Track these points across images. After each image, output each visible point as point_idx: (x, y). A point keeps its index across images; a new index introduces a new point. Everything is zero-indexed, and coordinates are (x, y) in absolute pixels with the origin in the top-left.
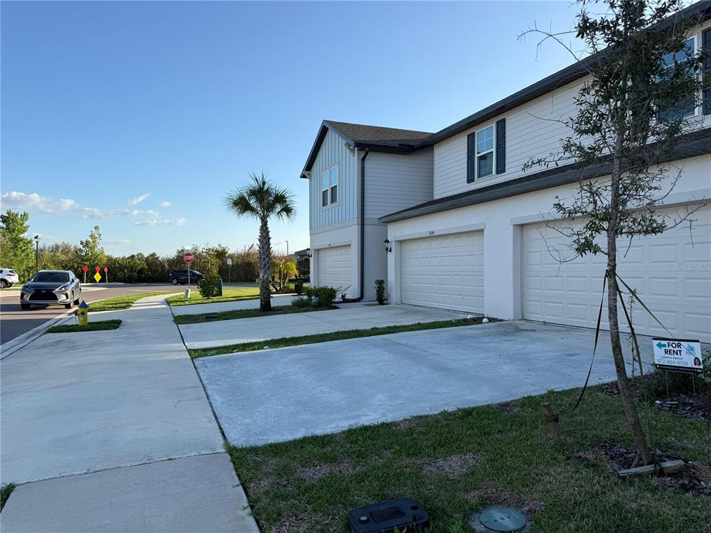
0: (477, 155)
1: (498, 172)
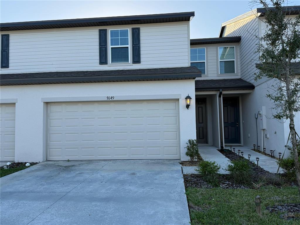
1: (2, 67)
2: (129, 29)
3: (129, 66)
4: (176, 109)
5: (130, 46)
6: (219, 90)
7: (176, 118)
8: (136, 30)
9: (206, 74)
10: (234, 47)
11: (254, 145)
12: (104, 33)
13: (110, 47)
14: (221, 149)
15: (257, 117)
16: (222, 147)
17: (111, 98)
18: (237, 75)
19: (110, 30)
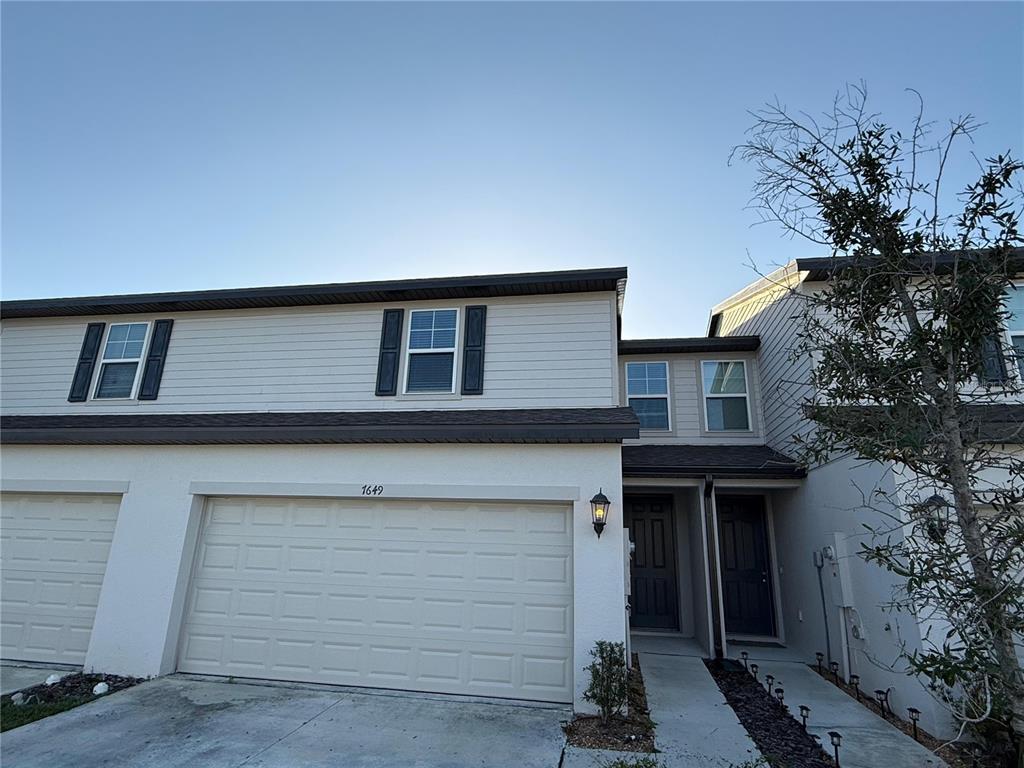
0: (101, 361)
1: (142, 397)
2: (458, 310)
3: (452, 400)
4: (565, 532)
5: (457, 350)
6: (704, 477)
7: (565, 562)
8: (477, 311)
9: (670, 430)
10: (742, 363)
11: (818, 654)
12: (397, 317)
13: (407, 351)
14: (715, 660)
15: (819, 564)
16: (719, 652)
17: (375, 491)
18: (755, 435)
19: (411, 310)
